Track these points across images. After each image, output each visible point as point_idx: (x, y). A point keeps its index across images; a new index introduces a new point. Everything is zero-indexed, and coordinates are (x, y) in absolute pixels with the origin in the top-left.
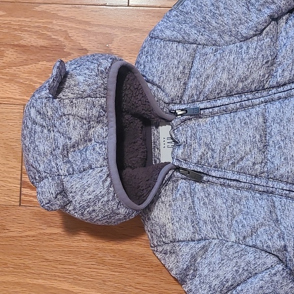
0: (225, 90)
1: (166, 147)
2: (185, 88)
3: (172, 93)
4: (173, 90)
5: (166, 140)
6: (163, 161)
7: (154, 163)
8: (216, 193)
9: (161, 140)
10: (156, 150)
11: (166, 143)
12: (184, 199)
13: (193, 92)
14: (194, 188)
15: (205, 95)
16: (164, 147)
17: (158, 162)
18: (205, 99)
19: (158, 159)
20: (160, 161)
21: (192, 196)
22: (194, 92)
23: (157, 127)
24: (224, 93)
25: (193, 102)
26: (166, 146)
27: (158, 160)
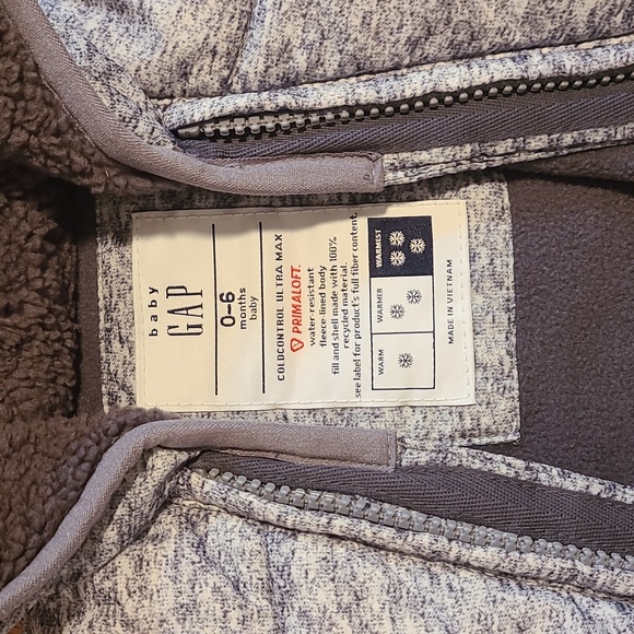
0: (448, 21)
1: (163, 331)
2: (250, 14)
3: (184, 36)
4: (187, 19)
5: (160, 297)
6: (145, 401)
7: (106, 409)
8: (394, 592)
9: (141, 298)
10: (116, 345)
11: (160, 311)
12: (234, 615)
13: (289, 30)
14: (287, 564)
15: (350, 47)
16: (154, 333)
17: (123, 404)
18: (349, 69)
19: (123, 387)
20: (132, 400)
21: (277, 598)
22: (292, 31)
23: (123, 237)
24: (438, 39)
25: (289, 82)
26: (161, 326)
27: (124, 396)
